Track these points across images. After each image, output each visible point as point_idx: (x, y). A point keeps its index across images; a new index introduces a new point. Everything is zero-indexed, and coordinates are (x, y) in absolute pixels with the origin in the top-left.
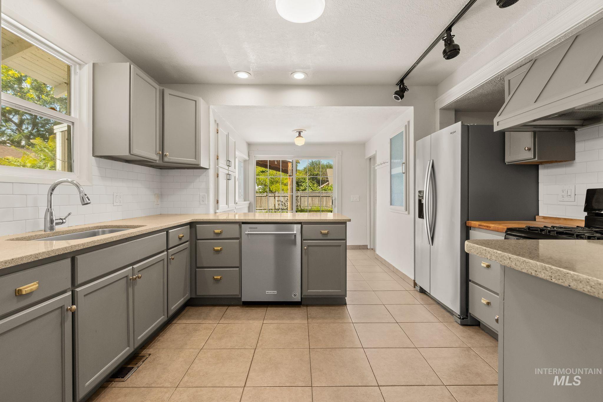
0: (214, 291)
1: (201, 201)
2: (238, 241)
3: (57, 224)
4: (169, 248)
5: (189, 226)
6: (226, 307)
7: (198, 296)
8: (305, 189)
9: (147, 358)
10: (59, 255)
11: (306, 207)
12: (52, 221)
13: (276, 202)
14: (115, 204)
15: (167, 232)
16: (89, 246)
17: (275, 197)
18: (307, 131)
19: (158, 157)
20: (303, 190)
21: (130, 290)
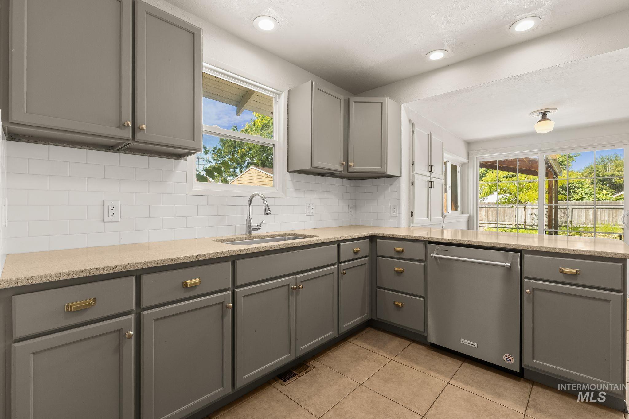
0: (395, 318)
1: (392, 213)
2: (423, 264)
3: (254, 229)
4: (340, 262)
5: (369, 240)
6: (409, 343)
7: (378, 318)
8: (582, 198)
9: (311, 370)
10: (217, 258)
11: (583, 224)
12: (250, 227)
13: (529, 215)
14: (308, 214)
15: (339, 246)
16: (246, 253)
17: (525, 208)
18: (558, 109)
19: (343, 168)
20: (578, 200)
21: (292, 299)
